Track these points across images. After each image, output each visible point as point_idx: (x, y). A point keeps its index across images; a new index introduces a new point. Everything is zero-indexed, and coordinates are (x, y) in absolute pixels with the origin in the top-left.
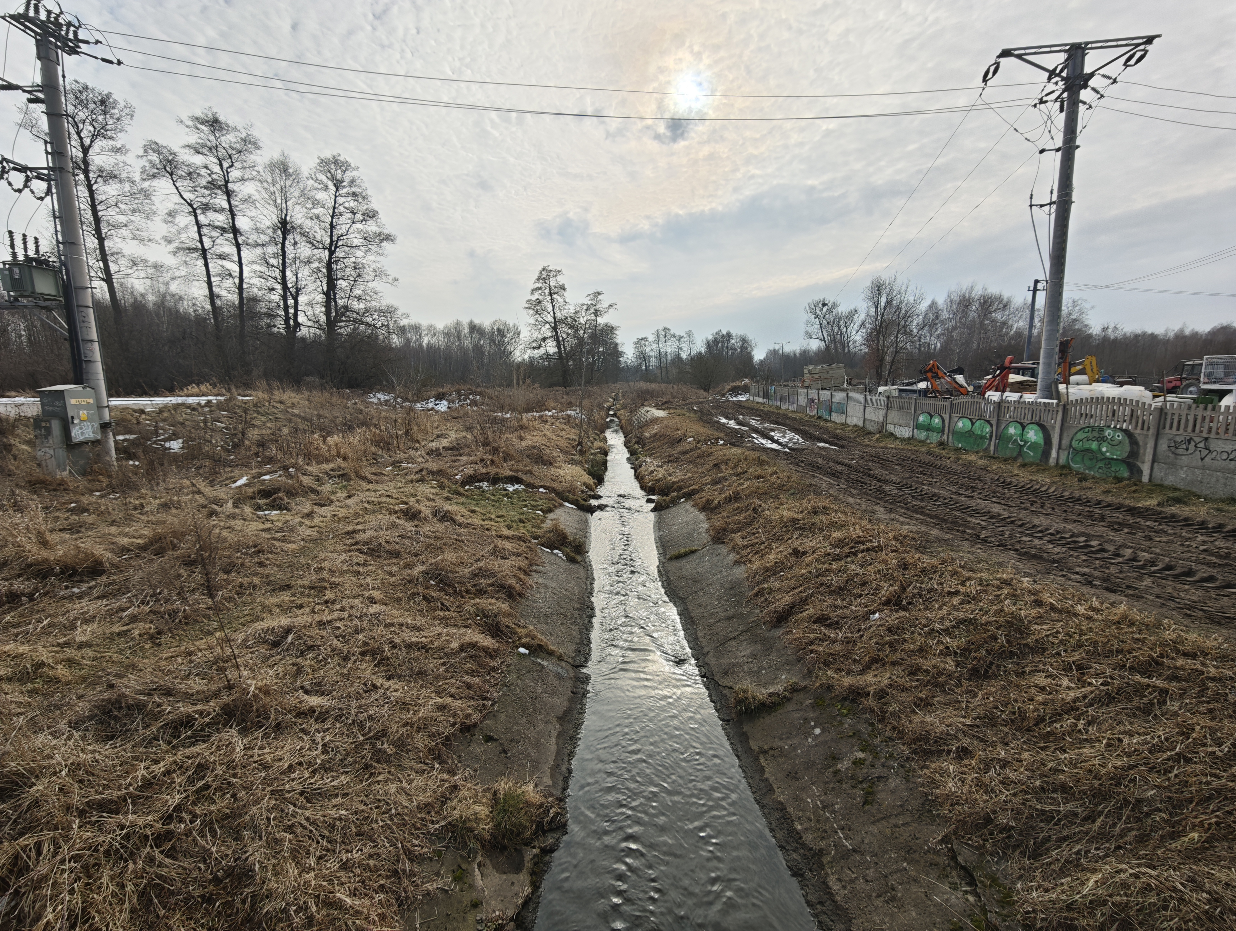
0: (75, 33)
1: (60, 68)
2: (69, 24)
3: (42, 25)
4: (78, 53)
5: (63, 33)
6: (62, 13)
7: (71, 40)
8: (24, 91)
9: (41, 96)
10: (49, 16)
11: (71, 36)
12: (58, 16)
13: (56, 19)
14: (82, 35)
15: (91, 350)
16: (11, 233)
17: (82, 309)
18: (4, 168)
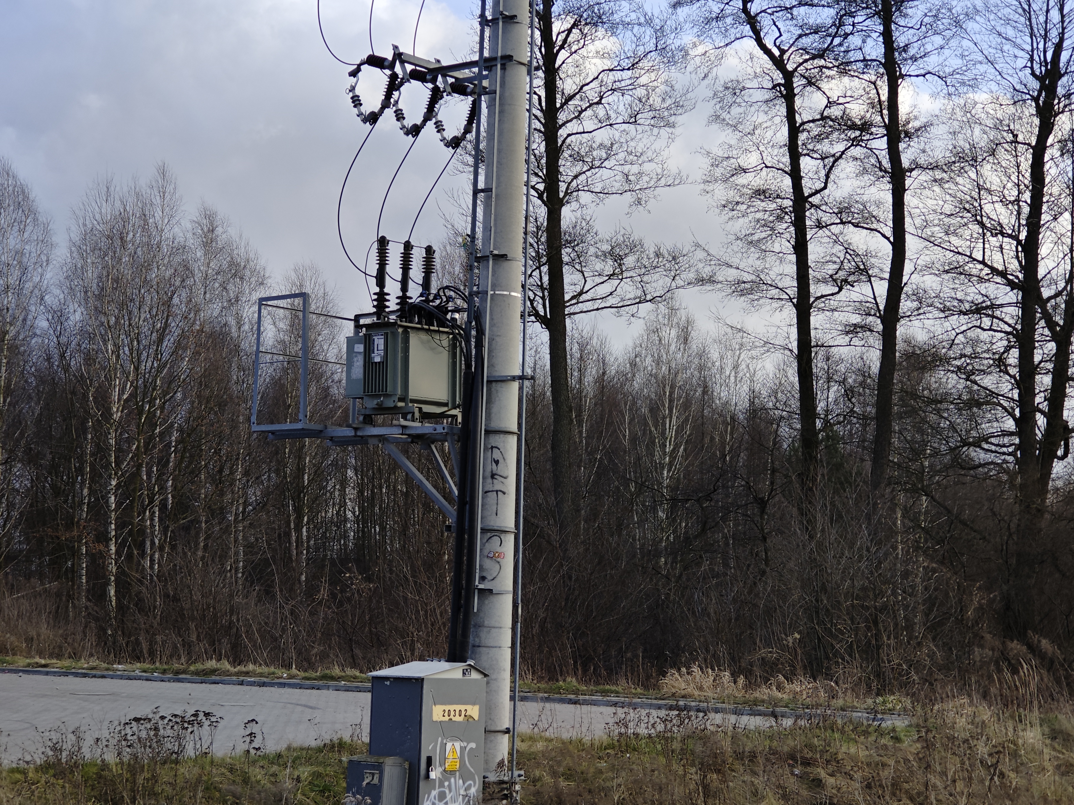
15: (496, 558)
16: (383, 243)
17: (495, 440)
18: (394, 77)
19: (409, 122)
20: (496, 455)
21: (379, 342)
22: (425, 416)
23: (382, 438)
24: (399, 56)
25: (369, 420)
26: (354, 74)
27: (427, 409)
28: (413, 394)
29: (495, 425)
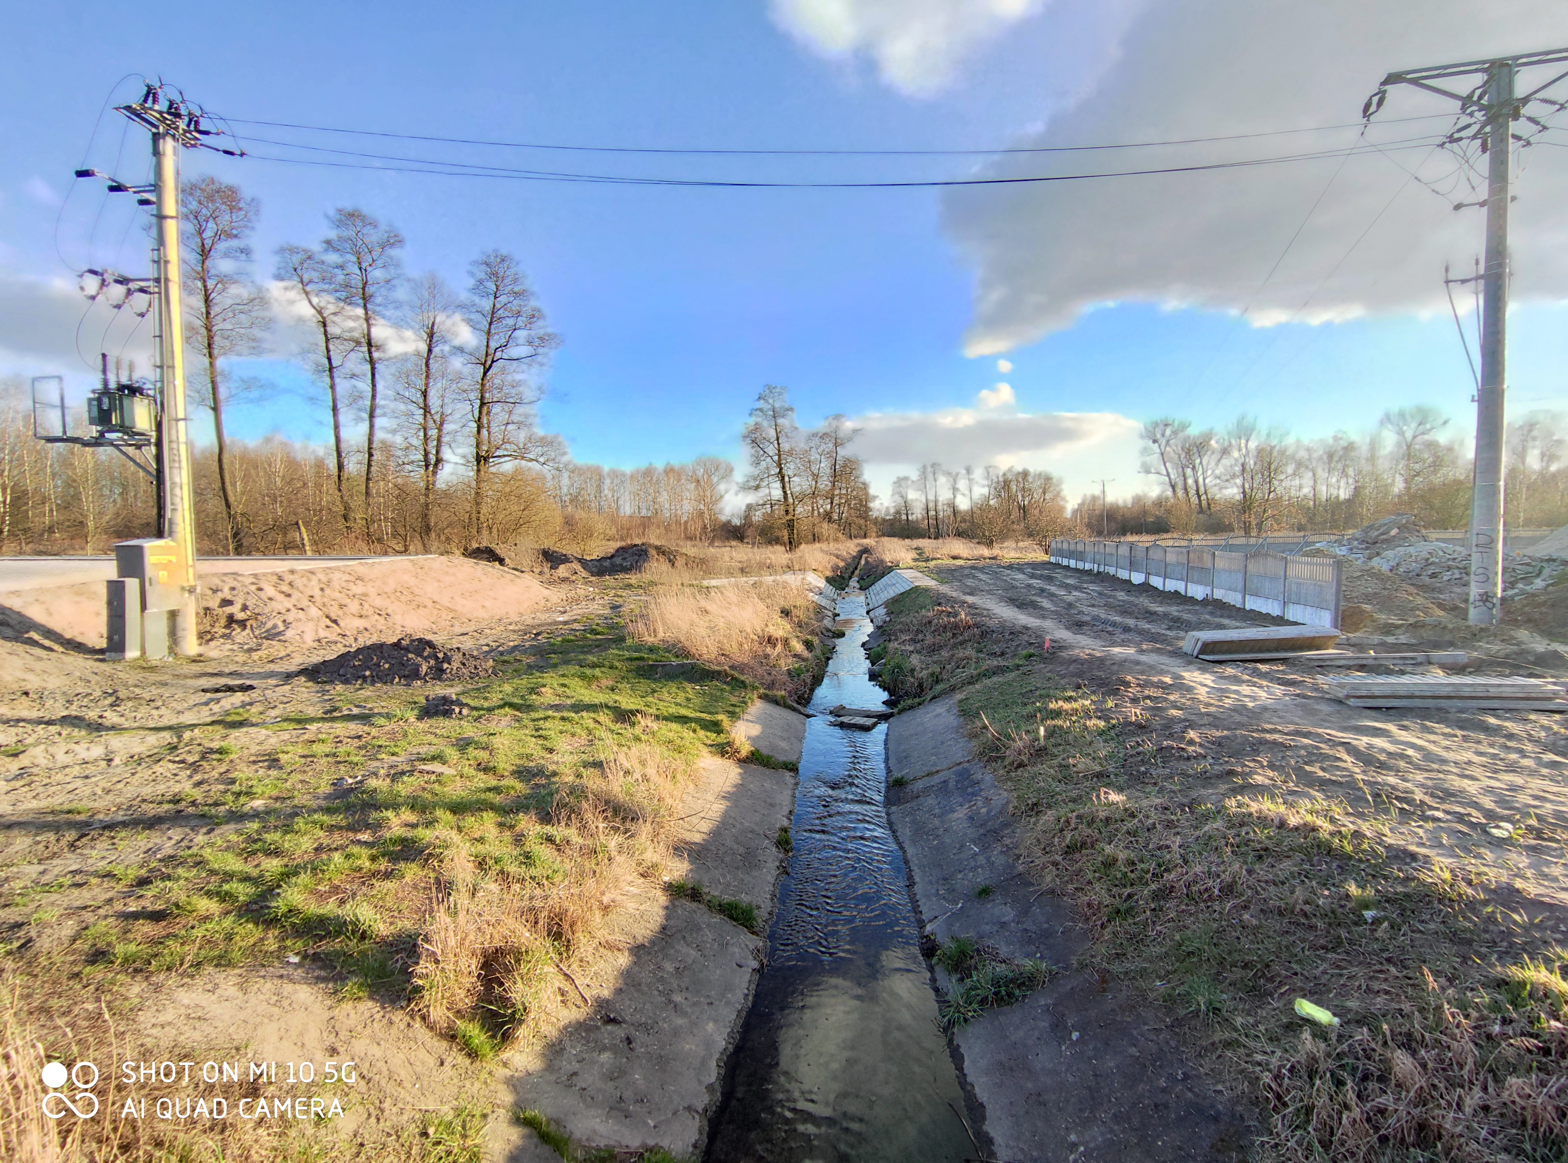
2: (190, 114)
6: (183, 102)
8: (134, 192)
9: (152, 197)
12: (180, 105)
15: (179, 496)
16: (104, 356)
17: (173, 445)
18: (104, 281)
19: (114, 302)
20: (175, 451)
21: (106, 400)
22: (135, 434)
24: (105, 271)
25: (103, 435)
26: (81, 276)
28: (127, 424)
29: (172, 438)
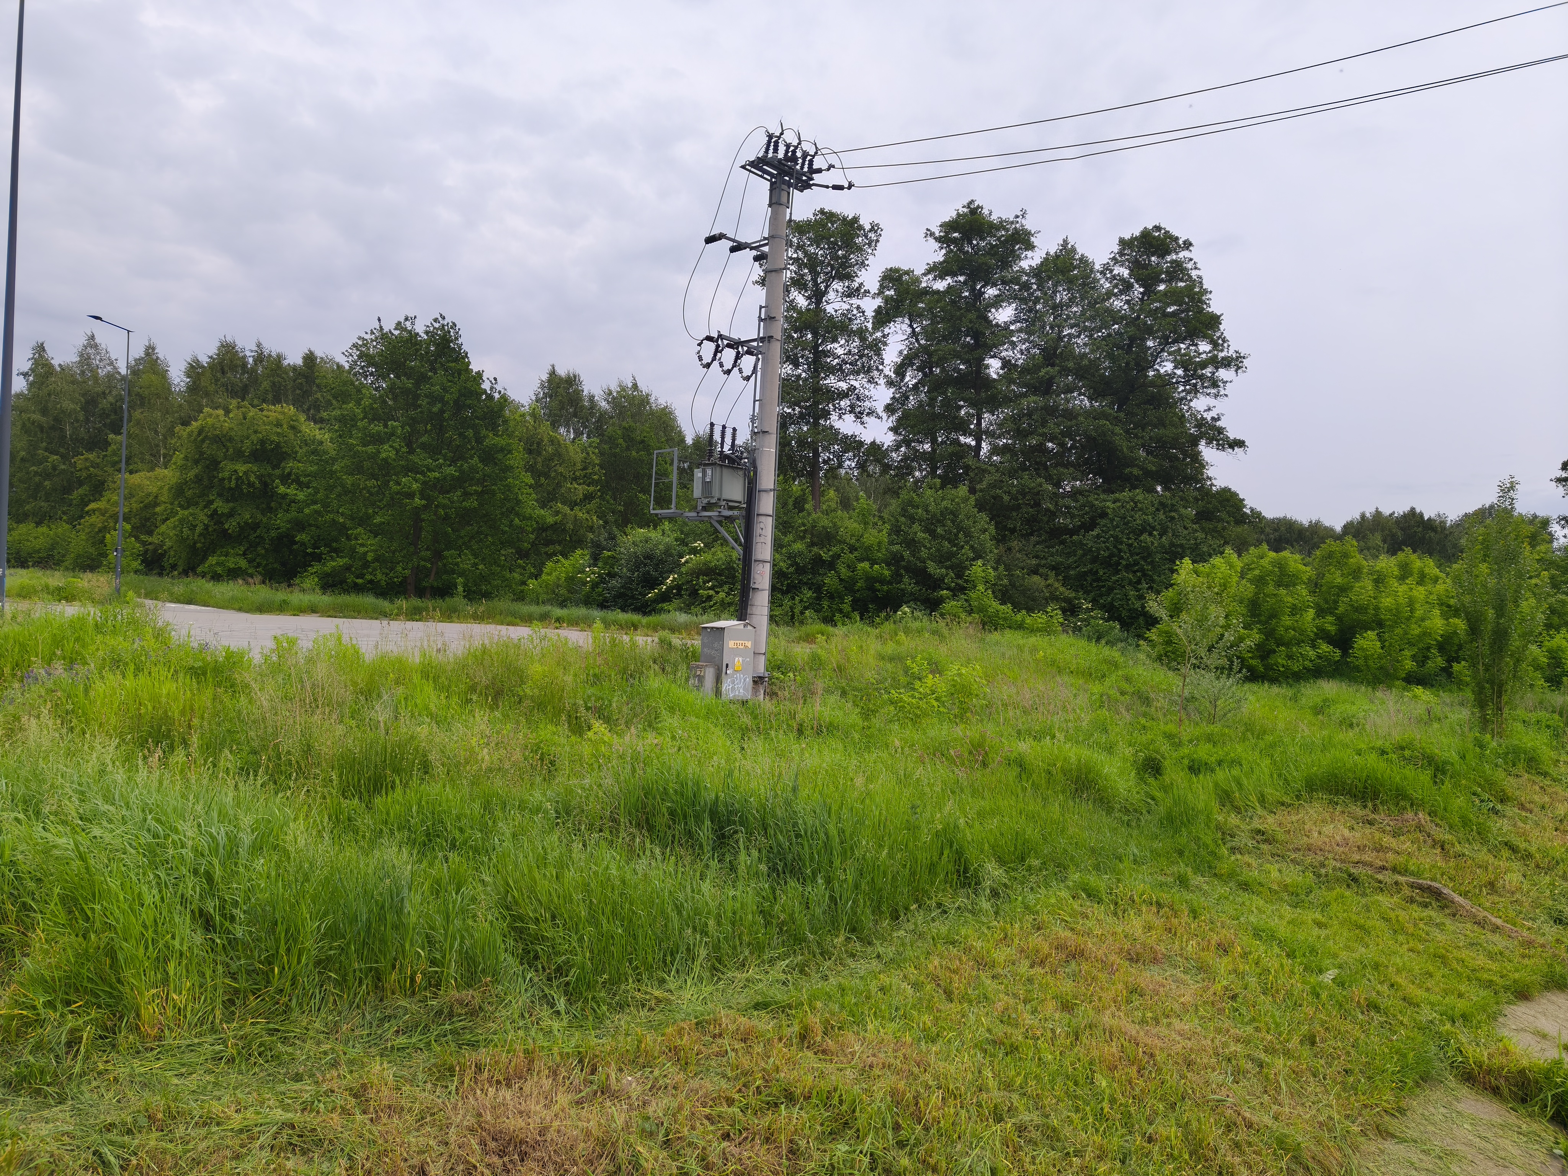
0: (811, 162)
1: (788, 211)
2: (805, 154)
3: (778, 165)
4: (809, 186)
5: (798, 167)
6: (799, 144)
7: (804, 174)
8: (752, 249)
9: (766, 249)
10: (787, 152)
11: (806, 169)
12: (796, 147)
13: (794, 152)
14: (818, 163)
15: (762, 575)
16: (712, 425)
17: (762, 519)
18: (718, 346)
19: (725, 368)
20: (762, 525)
21: (709, 472)
22: (731, 508)
23: (710, 517)
24: (720, 336)
25: (704, 509)
26: (700, 345)
27: (730, 504)
28: (724, 496)
29: (762, 511)
